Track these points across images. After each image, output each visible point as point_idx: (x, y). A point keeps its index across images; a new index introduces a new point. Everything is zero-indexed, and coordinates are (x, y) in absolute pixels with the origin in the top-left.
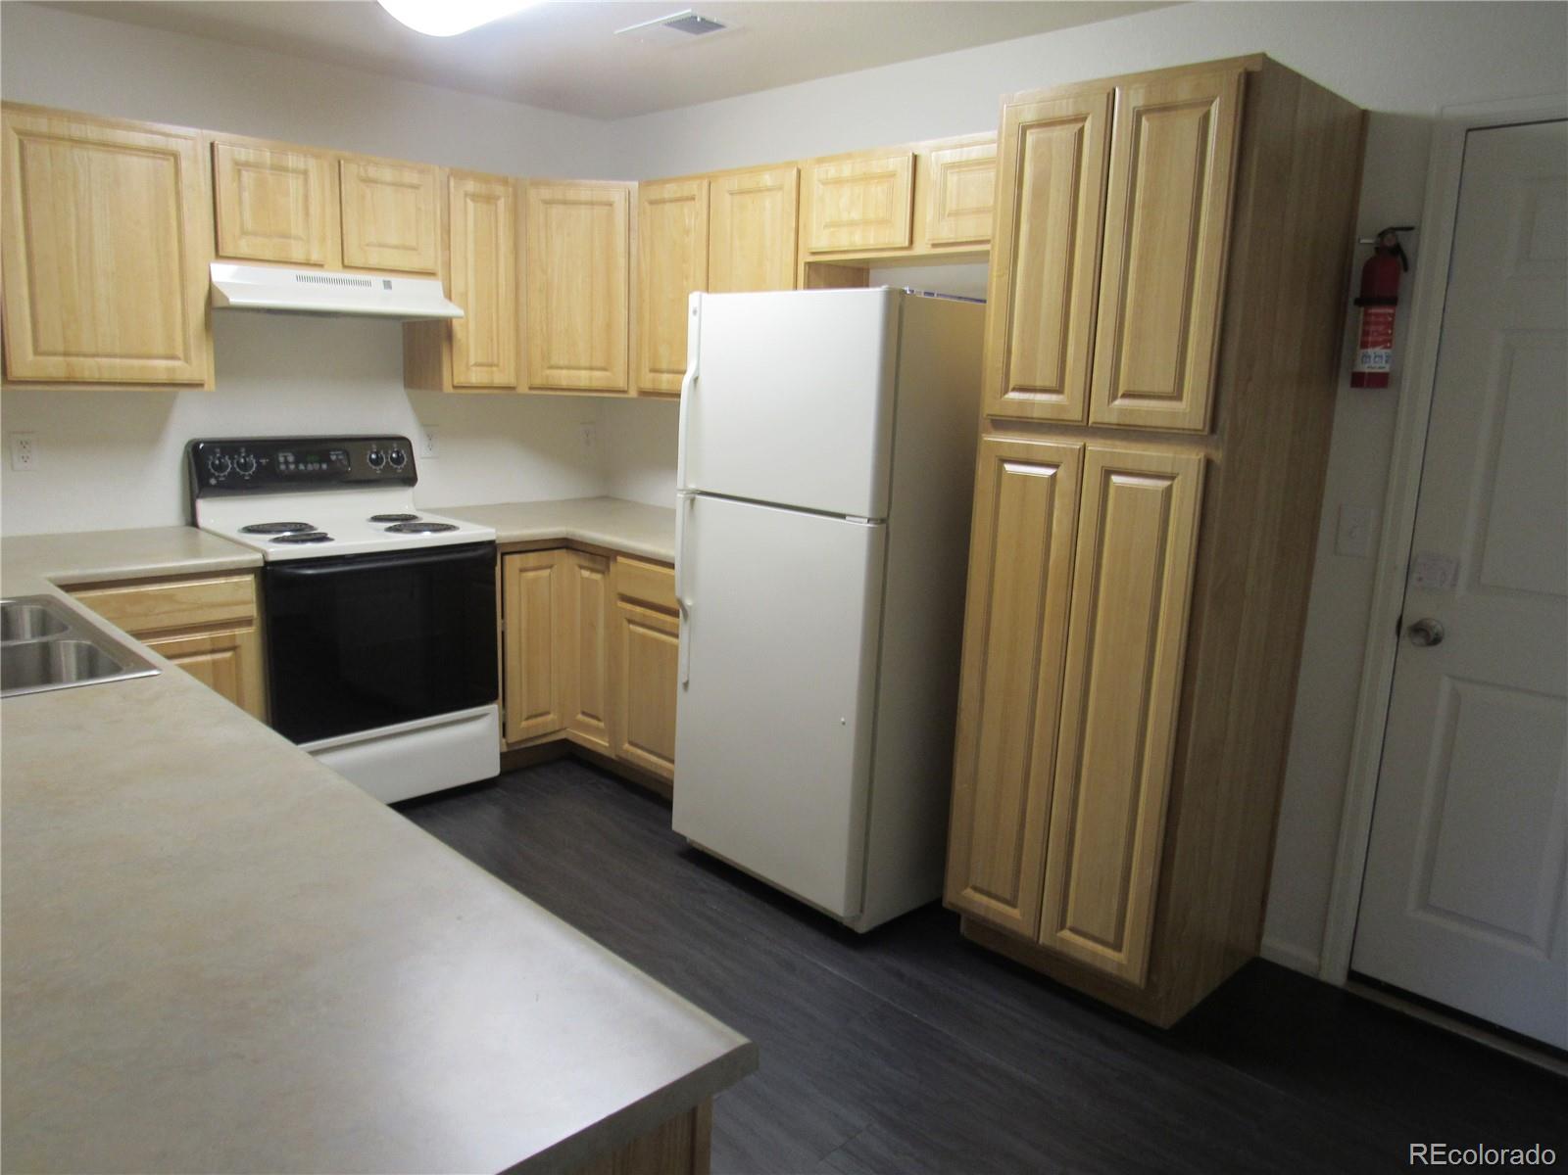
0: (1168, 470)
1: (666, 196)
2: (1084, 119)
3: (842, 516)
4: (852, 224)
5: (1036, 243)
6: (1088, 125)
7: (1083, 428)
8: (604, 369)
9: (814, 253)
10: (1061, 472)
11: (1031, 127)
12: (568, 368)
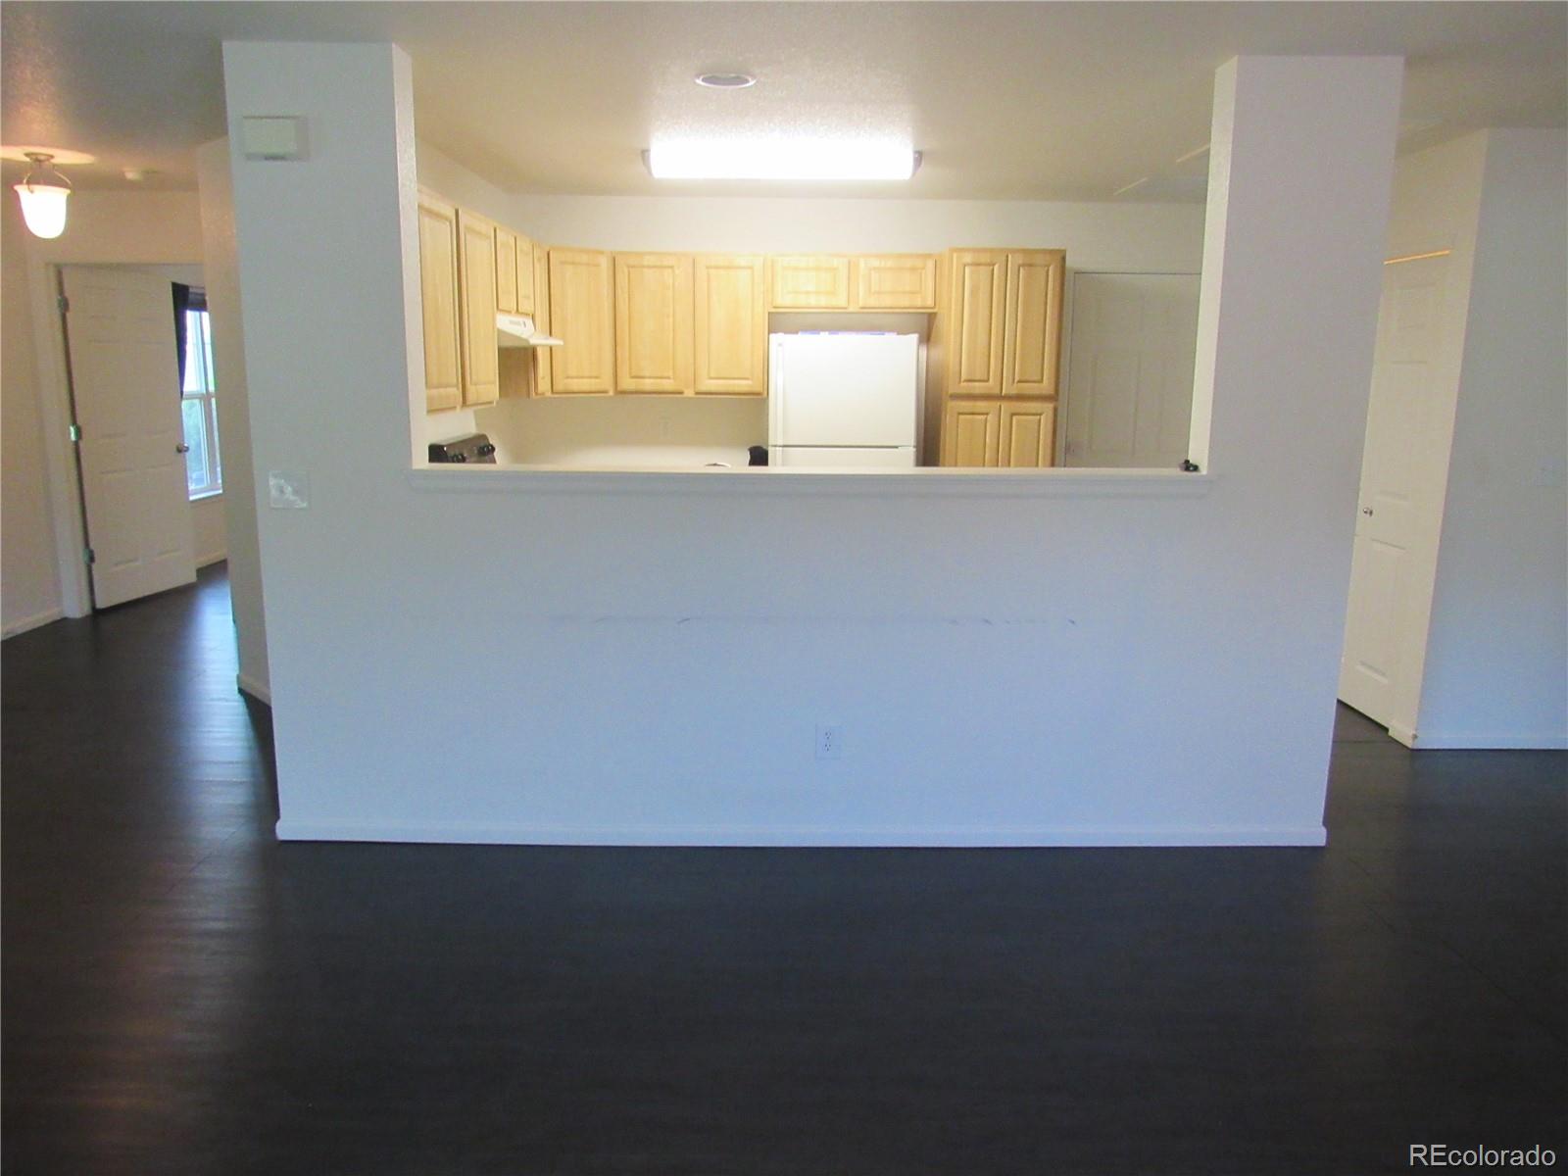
0: (1039, 412)
1: (646, 263)
2: (994, 265)
3: (897, 447)
4: (808, 293)
5: (973, 315)
6: (996, 267)
7: (1000, 397)
8: (596, 377)
9: (775, 307)
10: (989, 417)
11: (968, 264)
12: (577, 377)
